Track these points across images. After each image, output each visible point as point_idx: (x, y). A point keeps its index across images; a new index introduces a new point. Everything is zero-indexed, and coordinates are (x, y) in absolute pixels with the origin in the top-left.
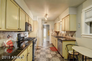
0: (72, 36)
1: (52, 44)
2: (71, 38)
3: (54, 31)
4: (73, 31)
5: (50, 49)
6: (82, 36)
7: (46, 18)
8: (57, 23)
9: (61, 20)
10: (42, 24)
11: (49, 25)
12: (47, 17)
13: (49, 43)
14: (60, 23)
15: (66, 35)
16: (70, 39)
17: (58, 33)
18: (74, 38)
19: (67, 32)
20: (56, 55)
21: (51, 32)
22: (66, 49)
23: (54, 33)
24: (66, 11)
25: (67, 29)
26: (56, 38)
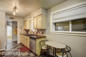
0: (43, 33)
1: (21, 44)
2: (42, 35)
3: (23, 29)
4: (43, 29)
5: (20, 51)
6: (50, 32)
7: (14, 12)
8: (27, 21)
9: (32, 18)
10: (6, 20)
11: (17, 22)
12: (17, 11)
13: (17, 43)
14: (30, 21)
15: (37, 33)
16: (40, 36)
17: (27, 31)
18: (44, 35)
19: (37, 30)
20: (29, 55)
21: (19, 30)
22: (39, 46)
23: (23, 31)
24: (38, 10)
25: (39, 27)
26: (27, 37)
